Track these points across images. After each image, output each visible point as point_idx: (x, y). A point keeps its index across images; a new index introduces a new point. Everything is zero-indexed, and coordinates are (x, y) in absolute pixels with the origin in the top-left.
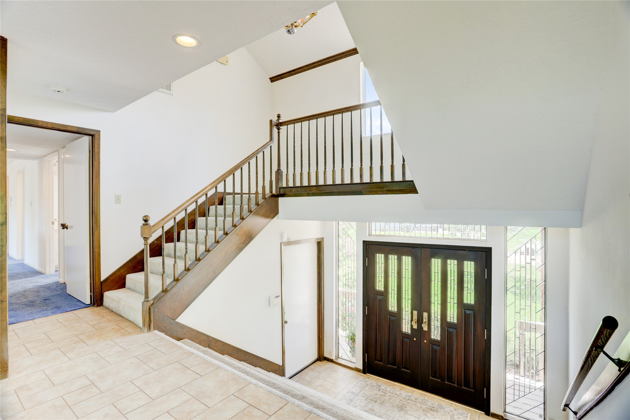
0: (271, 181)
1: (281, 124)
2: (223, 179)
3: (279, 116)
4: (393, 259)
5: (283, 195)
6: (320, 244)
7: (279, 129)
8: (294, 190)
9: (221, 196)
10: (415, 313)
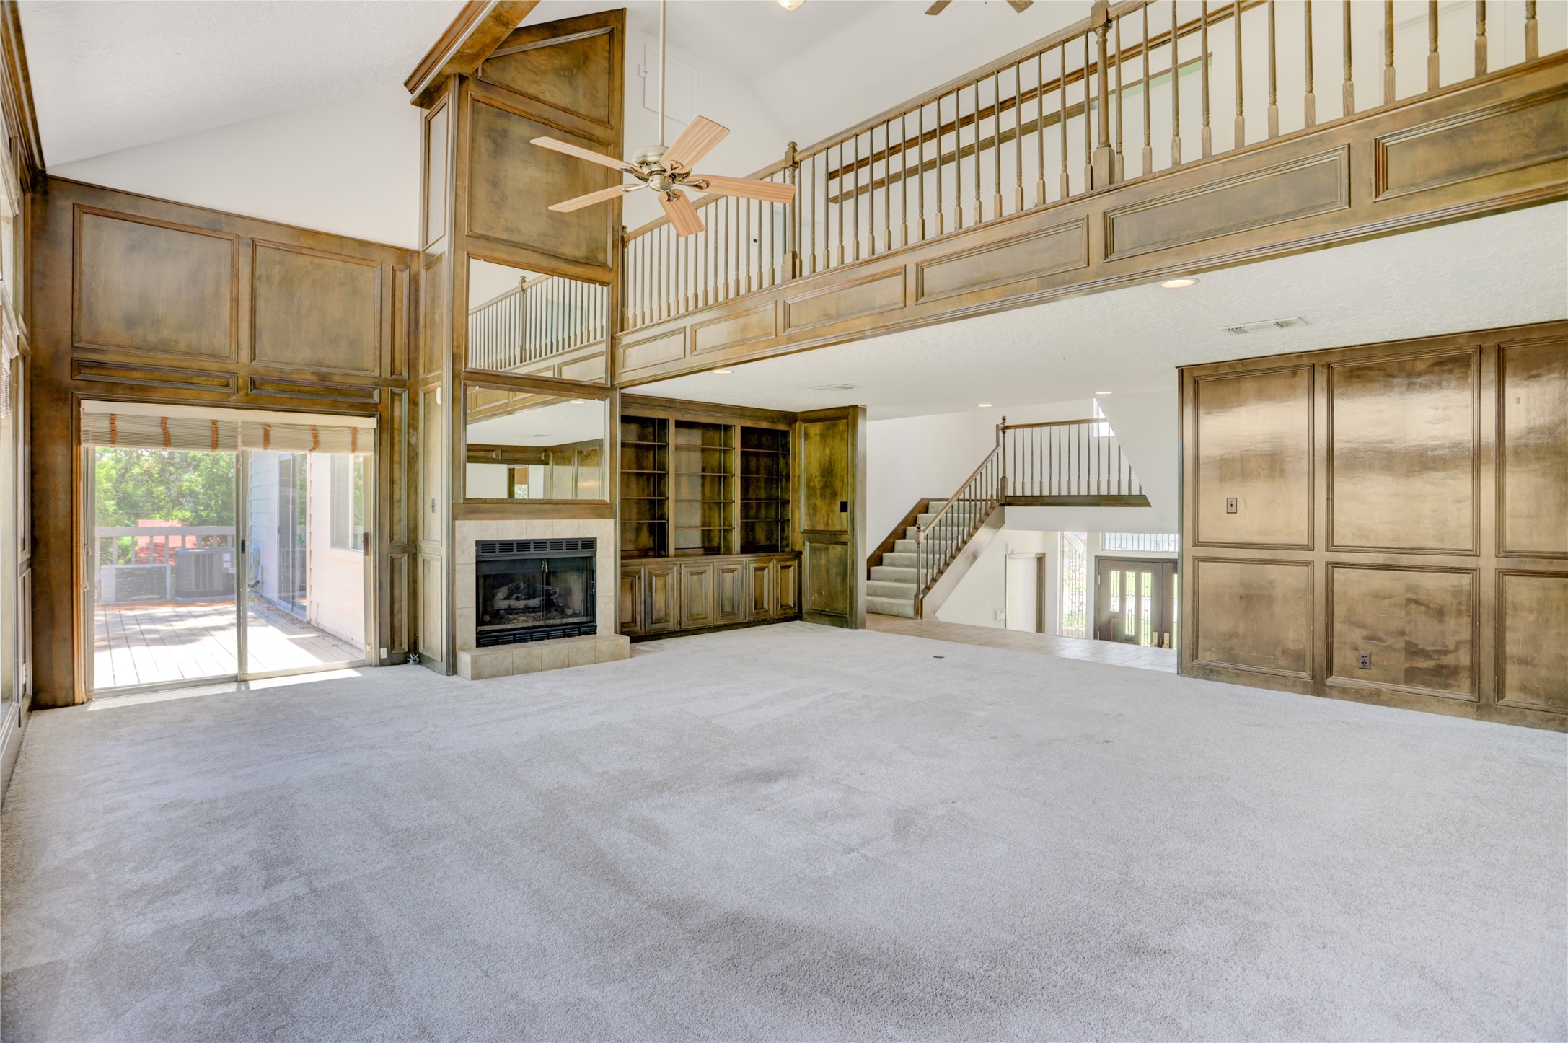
0: (997, 489)
1: (1008, 427)
2: (967, 484)
3: (1004, 419)
4: (1131, 576)
5: (1010, 504)
6: (1041, 560)
7: (1004, 433)
8: (1023, 499)
9: (926, 502)
10: (1155, 634)
